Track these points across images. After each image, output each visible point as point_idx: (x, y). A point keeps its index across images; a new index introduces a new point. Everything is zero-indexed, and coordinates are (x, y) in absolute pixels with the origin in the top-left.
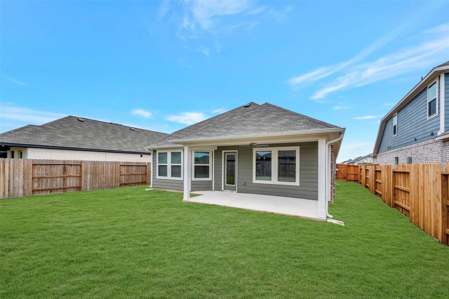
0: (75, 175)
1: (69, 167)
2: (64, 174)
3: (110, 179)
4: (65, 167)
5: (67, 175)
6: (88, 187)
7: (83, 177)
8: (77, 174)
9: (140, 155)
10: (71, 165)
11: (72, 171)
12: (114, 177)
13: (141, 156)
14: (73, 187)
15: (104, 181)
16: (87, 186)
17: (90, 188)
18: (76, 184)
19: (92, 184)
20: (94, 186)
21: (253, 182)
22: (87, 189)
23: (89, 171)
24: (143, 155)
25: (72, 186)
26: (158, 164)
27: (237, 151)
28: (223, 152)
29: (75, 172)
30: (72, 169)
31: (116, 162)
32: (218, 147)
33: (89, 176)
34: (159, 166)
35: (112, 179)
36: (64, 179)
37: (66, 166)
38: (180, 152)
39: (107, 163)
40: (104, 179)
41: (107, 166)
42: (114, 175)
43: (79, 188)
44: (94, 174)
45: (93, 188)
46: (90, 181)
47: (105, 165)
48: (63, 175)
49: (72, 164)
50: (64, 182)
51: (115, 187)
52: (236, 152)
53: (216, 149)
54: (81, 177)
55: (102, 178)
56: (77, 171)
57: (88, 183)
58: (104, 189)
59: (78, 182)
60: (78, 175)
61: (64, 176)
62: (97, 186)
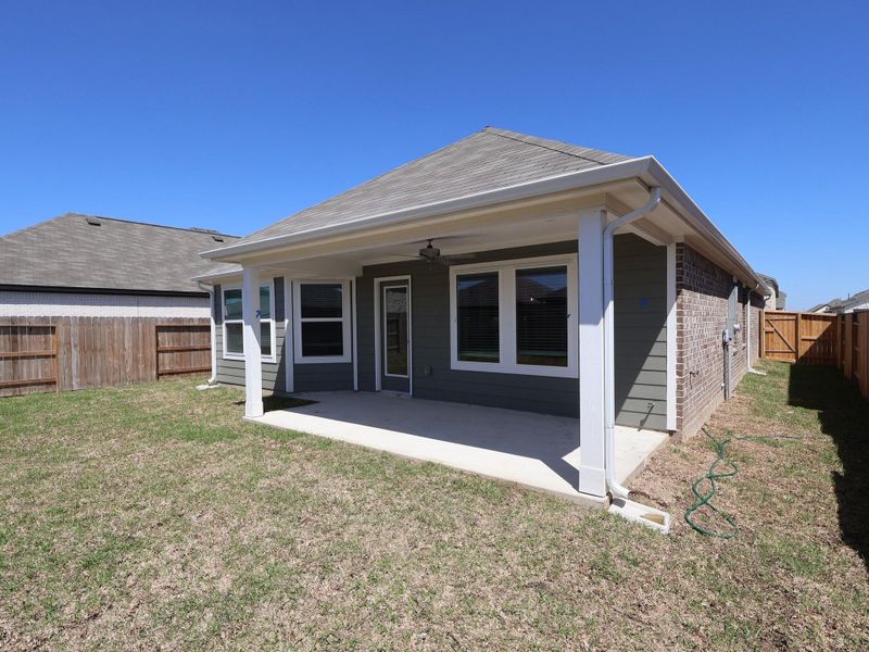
0: (41, 352)
2: (12, 350)
3: (129, 362)
4: (16, 334)
5: (22, 352)
6: (75, 381)
7: (61, 355)
10: (30, 328)
11: (33, 342)
12: (141, 355)
14: (38, 383)
15: (117, 366)
16: (71, 378)
18: (45, 374)
19: (85, 372)
20: (90, 378)
21: (453, 367)
22: (71, 385)
23: (74, 342)
25: (34, 377)
26: (225, 322)
27: (409, 277)
28: (377, 281)
29: (40, 344)
31: (143, 320)
32: (365, 268)
33: (75, 354)
34: (228, 324)
35: (136, 361)
36: (15, 363)
38: (269, 288)
39: (122, 321)
40: (115, 361)
41: (122, 329)
42: (141, 351)
43: (51, 385)
44: (90, 348)
45: (89, 384)
46: (79, 366)
47: (115, 326)
48: (10, 353)
49: (33, 324)
50: (14, 369)
51: (145, 380)
52: (406, 282)
53: (361, 274)
54: (55, 355)
55: (111, 360)
56: (46, 342)
57: (74, 372)
59: (48, 370)
60: (49, 352)
61: (14, 353)
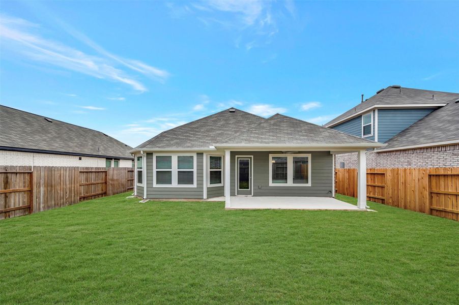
0: (22, 188)
1: (13, 176)
2: (5, 189)
3: (68, 193)
4: (7, 177)
5: (11, 189)
6: (42, 206)
7: (35, 191)
8: (25, 187)
9: (78, 157)
10: (16, 173)
11: (18, 183)
12: (73, 188)
13: (80, 159)
14: (19, 209)
15: (62, 196)
16: (39, 204)
17: (44, 208)
18: (24, 202)
19: (46, 201)
20: (49, 204)
21: (270, 185)
22: (39, 209)
23: (42, 182)
24: (82, 158)
25: (17, 206)
26: (155, 170)
28: (236, 156)
29: (21, 184)
30: (18, 180)
31: (75, 168)
33: (42, 189)
34: (157, 172)
35: (71, 191)
36: (6, 197)
37: (9, 175)
38: (193, 157)
39: (65, 169)
40: (62, 192)
41: (65, 173)
42: (73, 185)
43: (28, 209)
44: (50, 185)
45: (48, 207)
46: (44, 196)
47: (62, 172)
48: (3, 190)
49: (18, 171)
50: (6, 201)
54: (31, 191)
55: (59, 191)
56: (24, 182)
57: (42, 200)
58: (62, 206)
59: (26, 200)
60: (27, 189)
61: (7, 191)
62: (53, 203)
